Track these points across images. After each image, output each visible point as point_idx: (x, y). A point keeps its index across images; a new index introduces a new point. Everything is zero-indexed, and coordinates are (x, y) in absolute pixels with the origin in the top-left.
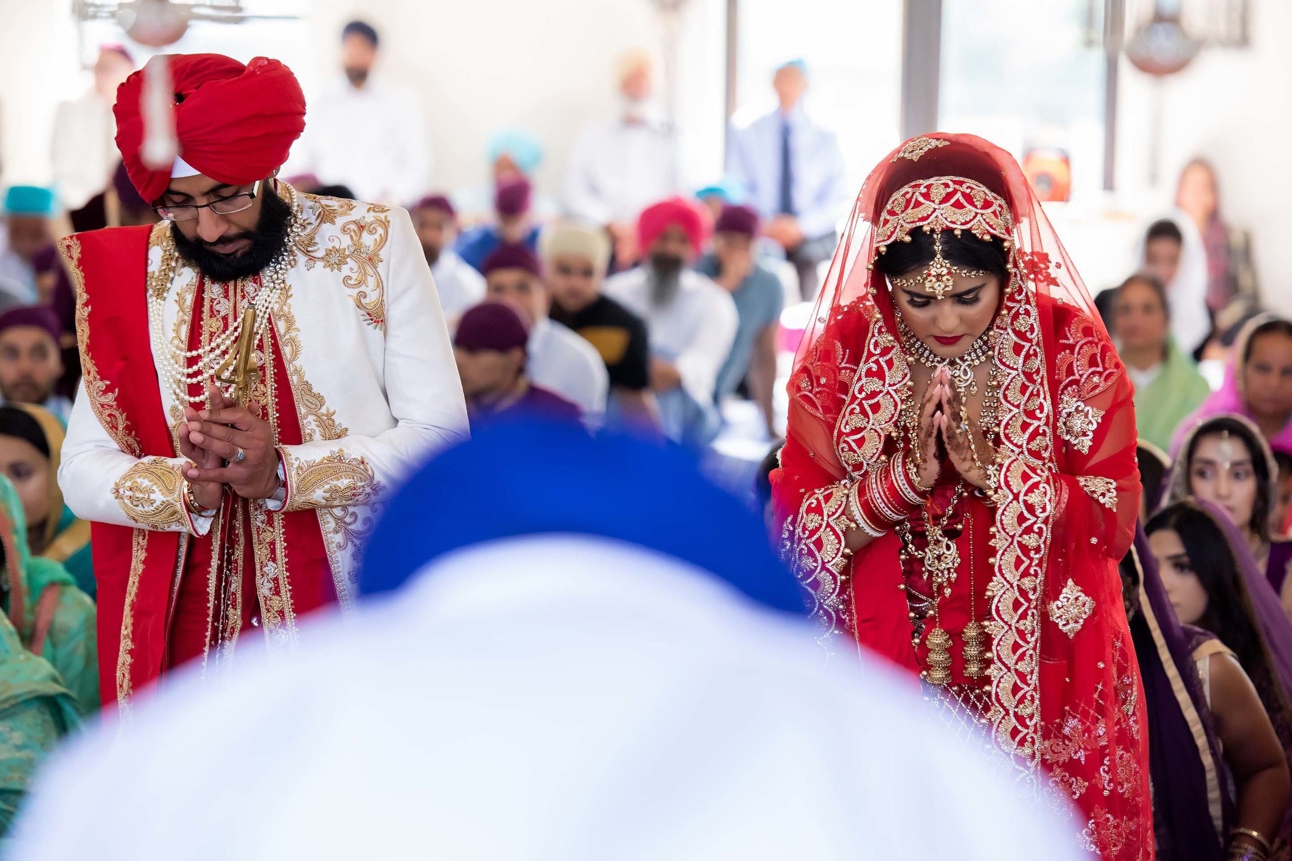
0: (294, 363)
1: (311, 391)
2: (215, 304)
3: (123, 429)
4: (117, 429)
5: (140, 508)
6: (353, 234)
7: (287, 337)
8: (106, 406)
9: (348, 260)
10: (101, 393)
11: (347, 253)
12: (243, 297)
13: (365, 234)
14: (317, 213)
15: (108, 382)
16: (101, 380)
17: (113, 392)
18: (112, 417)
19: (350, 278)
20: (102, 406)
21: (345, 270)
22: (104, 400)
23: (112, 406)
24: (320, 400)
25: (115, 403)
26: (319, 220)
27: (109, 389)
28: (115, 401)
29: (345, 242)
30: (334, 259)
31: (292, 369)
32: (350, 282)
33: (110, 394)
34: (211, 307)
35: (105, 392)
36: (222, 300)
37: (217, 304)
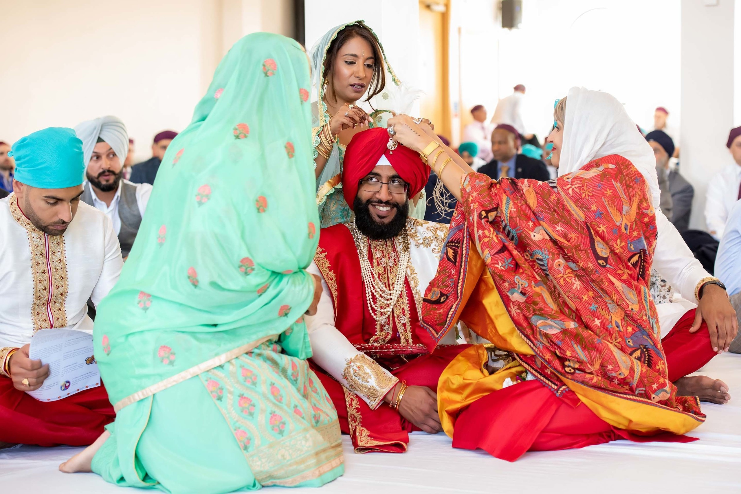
0: (416, 288)
2: (379, 260)
5: (357, 378)
6: (432, 231)
7: (411, 276)
9: (433, 241)
11: (432, 238)
13: (438, 231)
14: (413, 223)
19: (435, 249)
21: (433, 246)
26: (415, 226)
29: (430, 234)
30: (427, 242)
31: (416, 292)
32: (436, 251)
34: (378, 262)
36: (383, 259)
37: (380, 260)
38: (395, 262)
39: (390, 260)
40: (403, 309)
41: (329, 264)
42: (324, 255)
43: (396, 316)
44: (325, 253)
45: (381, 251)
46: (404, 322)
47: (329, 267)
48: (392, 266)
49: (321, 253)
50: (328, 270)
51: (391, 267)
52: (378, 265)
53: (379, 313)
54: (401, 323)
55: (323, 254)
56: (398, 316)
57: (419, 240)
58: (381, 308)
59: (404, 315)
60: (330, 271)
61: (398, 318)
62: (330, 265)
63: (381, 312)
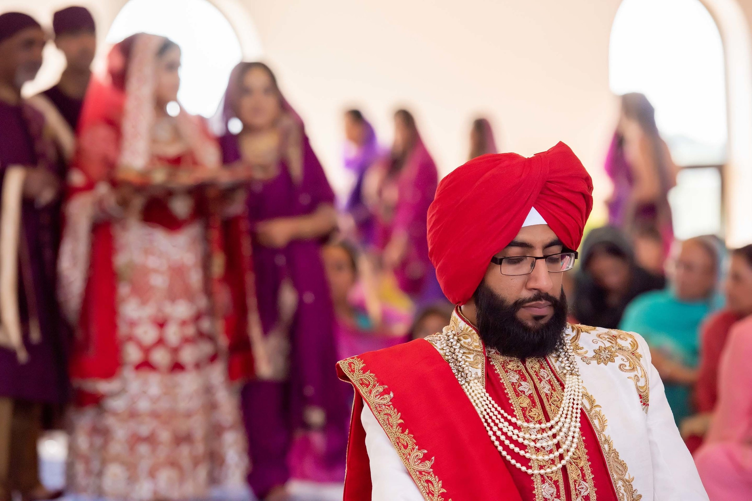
0: (603, 433)
1: (618, 459)
2: (516, 387)
3: (439, 496)
4: (433, 495)
7: (593, 412)
8: (423, 473)
9: (617, 354)
10: (419, 461)
11: (613, 349)
12: (541, 380)
13: (618, 341)
15: (426, 451)
16: (419, 449)
17: (429, 459)
18: (430, 484)
19: (624, 365)
20: (420, 473)
21: (618, 361)
22: (421, 467)
23: (429, 473)
24: (624, 466)
25: (431, 470)
27: (426, 457)
28: (431, 468)
30: (605, 355)
31: (603, 439)
32: (626, 368)
33: (427, 462)
34: (515, 390)
35: (423, 460)
36: (523, 383)
37: (519, 386)
38: (552, 386)
39: (543, 382)
40: (582, 469)
41: (401, 418)
42: (389, 400)
43: (571, 482)
44: (389, 394)
45: (516, 371)
46: (586, 494)
47: (400, 425)
48: (548, 392)
49: (382, 394)
50: (400, 431)
51: (547, 395)
52: (518, 396)
53: (539, 477)
54: (582, 494)
55: (386, 396)
56: (575, 481)
57: (587, 352)
58: (541, 467)
59: (585, 480)
60: (403, 431)
61: (575, 485)
62: (401, 421)
63: (542, 476)
